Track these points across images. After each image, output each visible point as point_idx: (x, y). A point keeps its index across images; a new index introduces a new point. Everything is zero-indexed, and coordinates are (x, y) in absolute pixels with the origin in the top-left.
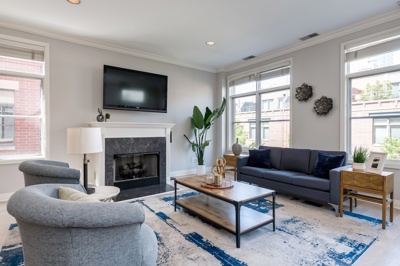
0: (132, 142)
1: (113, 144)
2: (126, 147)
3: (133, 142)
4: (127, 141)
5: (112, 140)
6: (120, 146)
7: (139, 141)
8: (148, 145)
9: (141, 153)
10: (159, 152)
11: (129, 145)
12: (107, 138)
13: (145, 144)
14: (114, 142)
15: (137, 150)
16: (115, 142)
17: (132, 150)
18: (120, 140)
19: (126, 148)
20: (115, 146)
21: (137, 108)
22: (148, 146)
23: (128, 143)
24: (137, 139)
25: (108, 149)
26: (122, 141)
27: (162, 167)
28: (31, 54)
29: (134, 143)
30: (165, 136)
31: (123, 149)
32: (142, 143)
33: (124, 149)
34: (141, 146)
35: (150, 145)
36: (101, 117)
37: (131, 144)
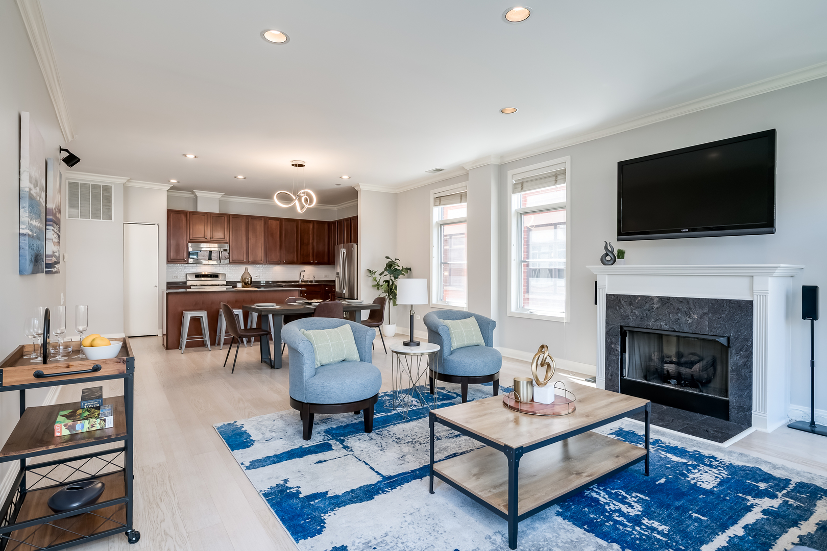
0: (655, 306)
1: (619, 306)
2: (642, 313)
3: (657, 306)
4: (644, 303)
5: (617, 298)
6: (632, 312)
7: (671, 304)
8: (696, 317)
9: (675, 331)
10: (728, 338)
11: (649, 311)
12: (610, 295)
13: (687, 314)
14: (621, 302)
15: (666, 324)
16: (623, 302)
17: (655, 321)
18: (631, 300)
19: (644, 316)
20: (622, 310)
21: (683, 232)
22: (694, 319)
23: (647, 306)
24: (668, 300)
25: (611, 314)
26: (635, 301)
27: (738, 379)
28: (554, 178)
29: (659, 307)
30: (749, 299)
31: (637, 317)
32: (678, 309)
33: (640, 317)
34: (676, 317)
35: (701, 317)
36: (608, 258)
37: (653, 308)
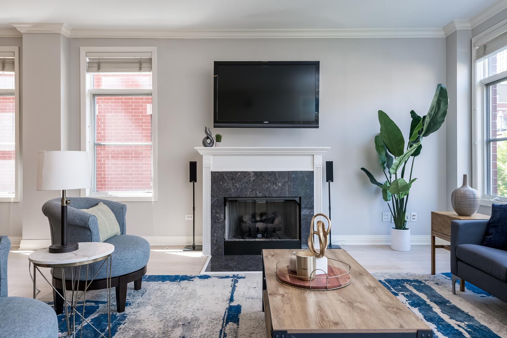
0: (252, 179)
1: (222, 181)
2: (242, 185)
3: (253, 179)
4: (243, 177)
5: (221, 174)
6: (233, 185)
7: (263, 177)
8: (280, 185)
9: (266, 197)
10: (300, 198)
11: (247, 183)
12: (214, 172)
13: (274, 183)
14: (224, 178)
15: (260, 192)
16: (226, 177)
17: (252, 191)
18: (233, 176)
19: (243, 188)
20: (225, 185)
21: (265, 123)
22: (279, 186)
23: (246, 180)
24: (261, 174)
25: (216, 188)
26: (236, 176)
27: (306, 225)
28: (138, 65)
29: (255, 180)
30: (311, 170)
31: (238, 189)
32: (268, 180)
33: (240, 189)
34: (267, 186)
35: (283, 185)
36: (209, 141)
37: (250, 181)
